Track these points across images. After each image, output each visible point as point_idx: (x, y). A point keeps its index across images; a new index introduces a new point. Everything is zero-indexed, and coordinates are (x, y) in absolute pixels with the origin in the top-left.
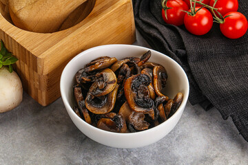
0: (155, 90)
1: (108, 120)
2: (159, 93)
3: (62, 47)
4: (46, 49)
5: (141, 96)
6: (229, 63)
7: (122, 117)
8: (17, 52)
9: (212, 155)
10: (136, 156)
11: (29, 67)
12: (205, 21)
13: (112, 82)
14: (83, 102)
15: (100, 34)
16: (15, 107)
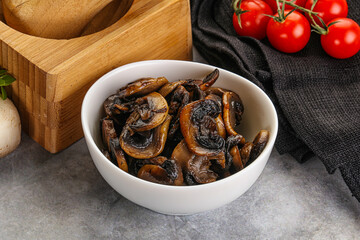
0: (225, 127)
1: (155, 166)
2: (232, 131)
3: (85, 60)
4: (60, 62)
5: (205, 132)
6: (336, 93)
7: (176, 162)
8: (15, 68)
9: (310, 227)
10: (194, 227)
11: (33, 89)
12: (299, 31)
13: (161, 111)
14: (117, 140)
15: (140, 46)
16: (9, 154)
